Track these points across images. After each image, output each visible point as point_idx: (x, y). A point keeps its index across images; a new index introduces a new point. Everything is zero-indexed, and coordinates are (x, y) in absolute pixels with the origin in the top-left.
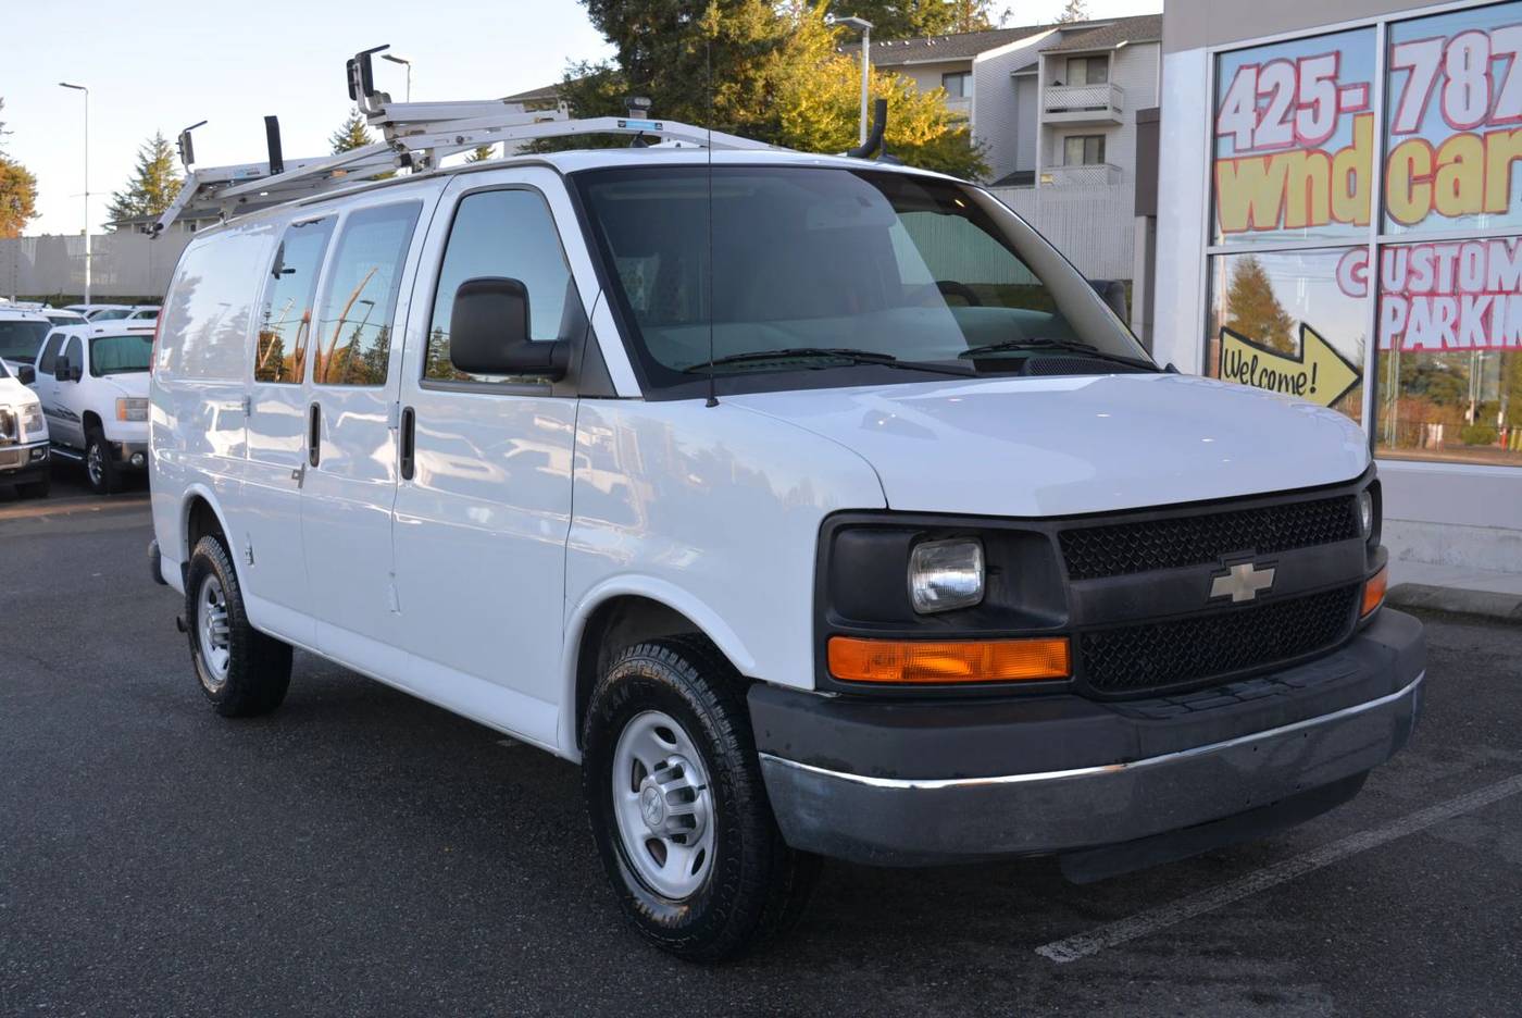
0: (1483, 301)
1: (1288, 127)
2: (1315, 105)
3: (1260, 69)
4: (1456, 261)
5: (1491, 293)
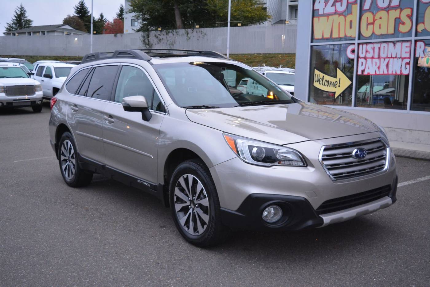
0: (387, 60)
1: (334, 7)
2: (341, 1)
4: (379, 48)
5: (389, 58)
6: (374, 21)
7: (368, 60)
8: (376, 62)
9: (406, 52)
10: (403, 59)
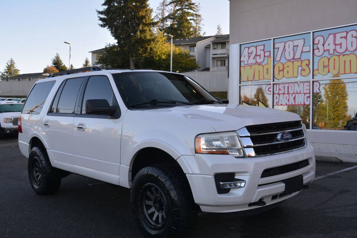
0: (294, 95)
1: (255, 60)
2: (260, 55)
3: (249, 48)
4: (288, 87)
5: (295, 93)
6: (284, 68)
7: (281, 95)
8: (286, 97)
9: (307, 90)
10: (305, 94)
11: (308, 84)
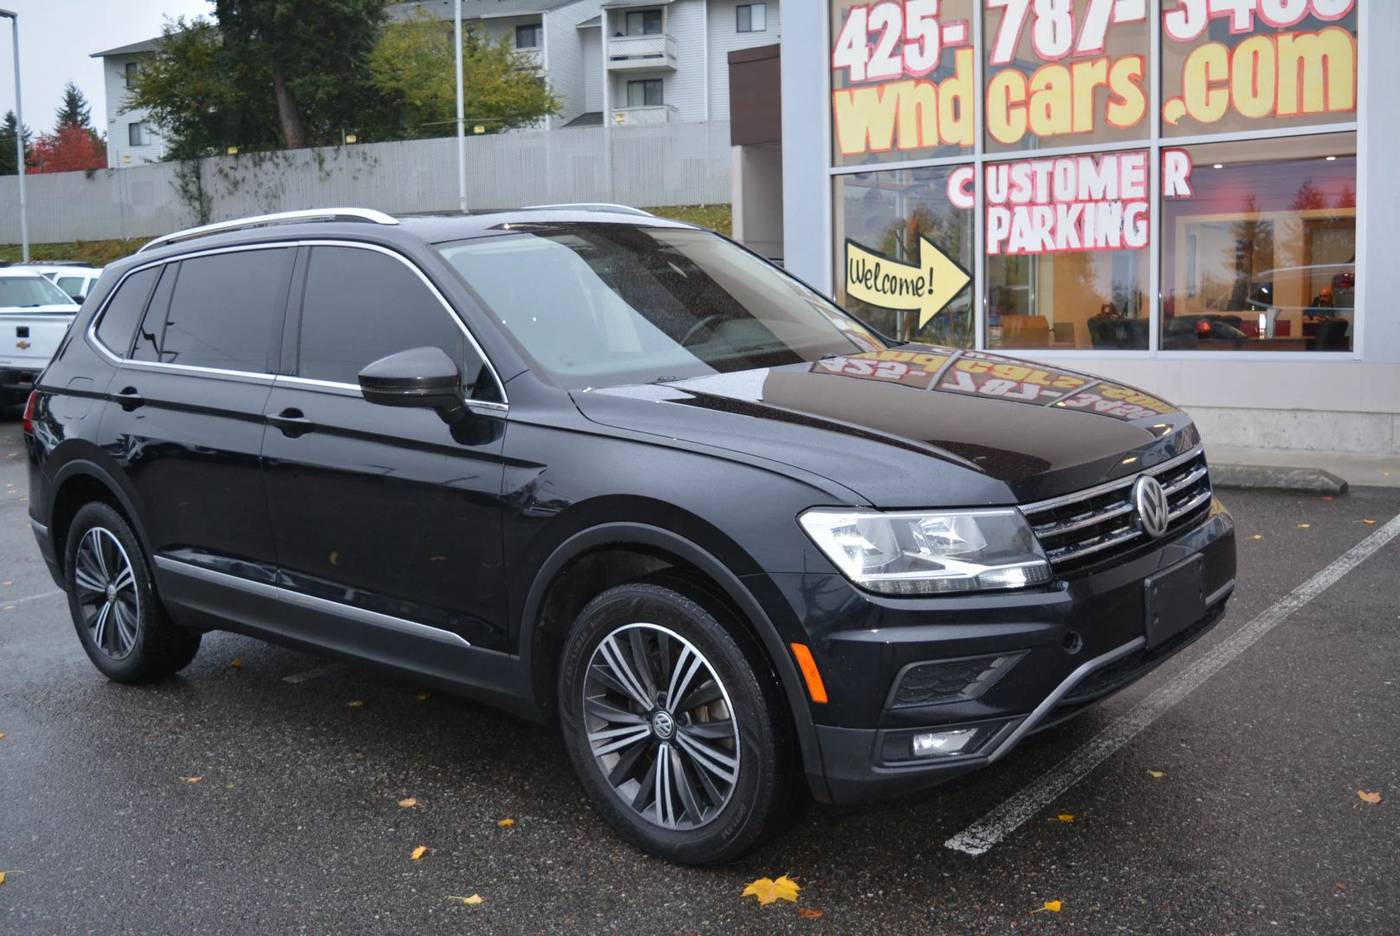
0: (1076, 209)
1: (897, 60)
2: (920, 40)
3: (870, 9)
4: (1051, 175)
5: (1082, 201)
6: (1029, 95)
7: (1017, 209)
8: (1043, 216)
9: (1134, 184)
10: (1125, 203)
11: (1139, 159)
